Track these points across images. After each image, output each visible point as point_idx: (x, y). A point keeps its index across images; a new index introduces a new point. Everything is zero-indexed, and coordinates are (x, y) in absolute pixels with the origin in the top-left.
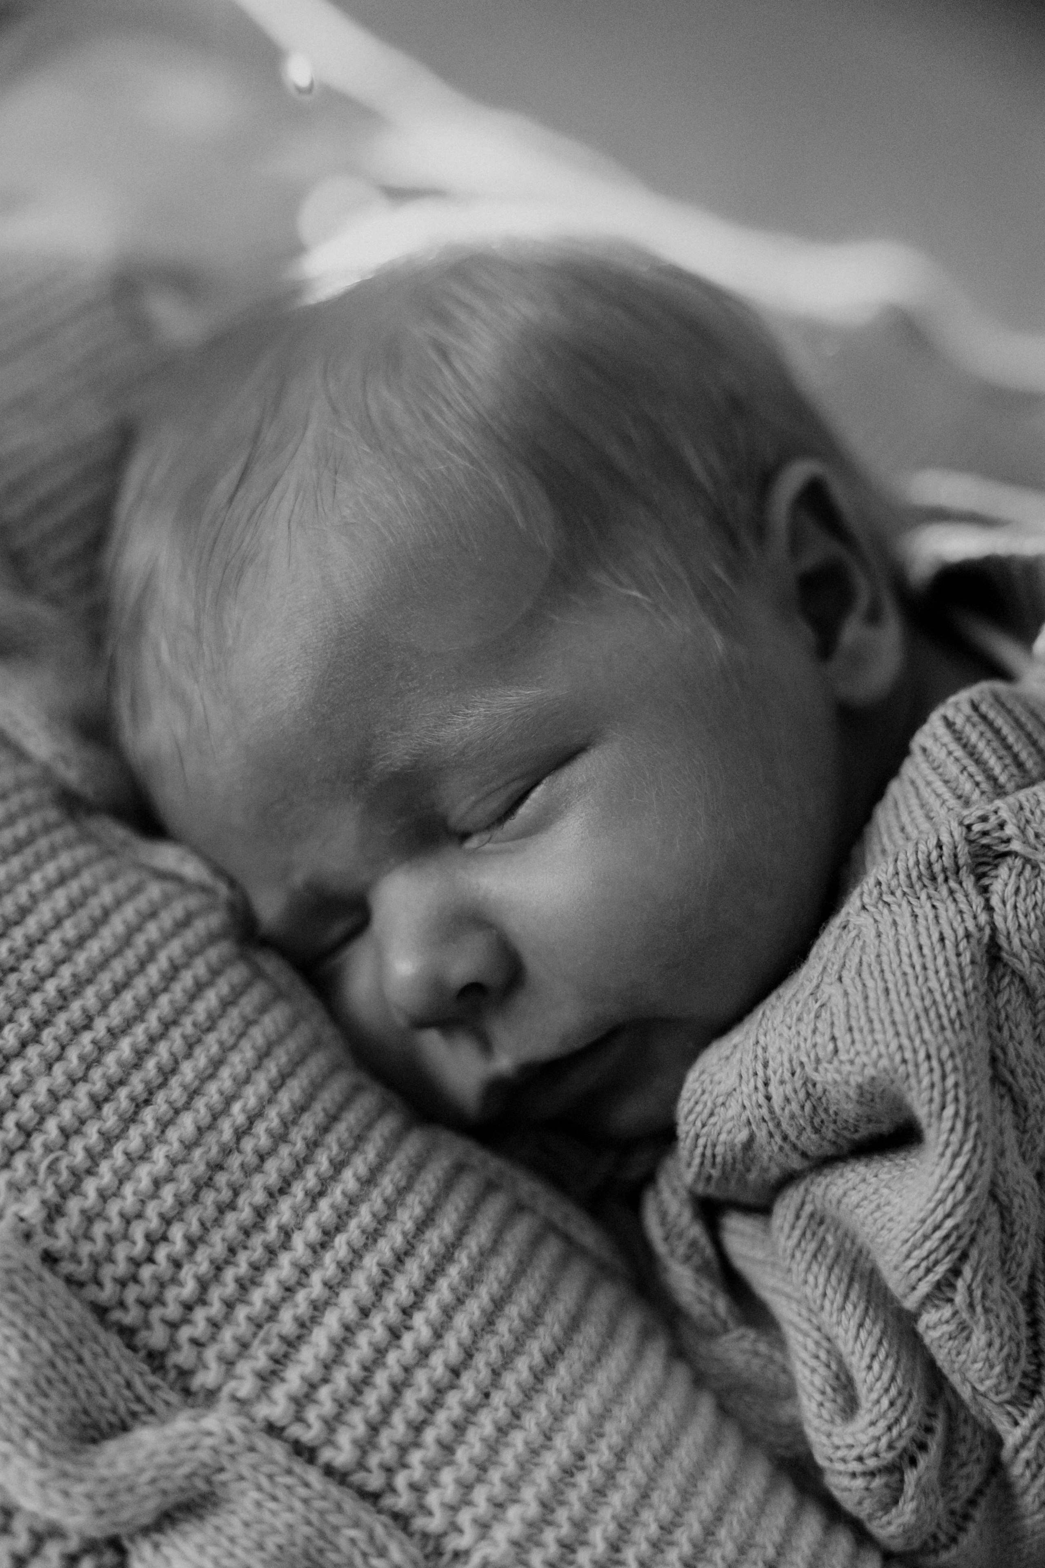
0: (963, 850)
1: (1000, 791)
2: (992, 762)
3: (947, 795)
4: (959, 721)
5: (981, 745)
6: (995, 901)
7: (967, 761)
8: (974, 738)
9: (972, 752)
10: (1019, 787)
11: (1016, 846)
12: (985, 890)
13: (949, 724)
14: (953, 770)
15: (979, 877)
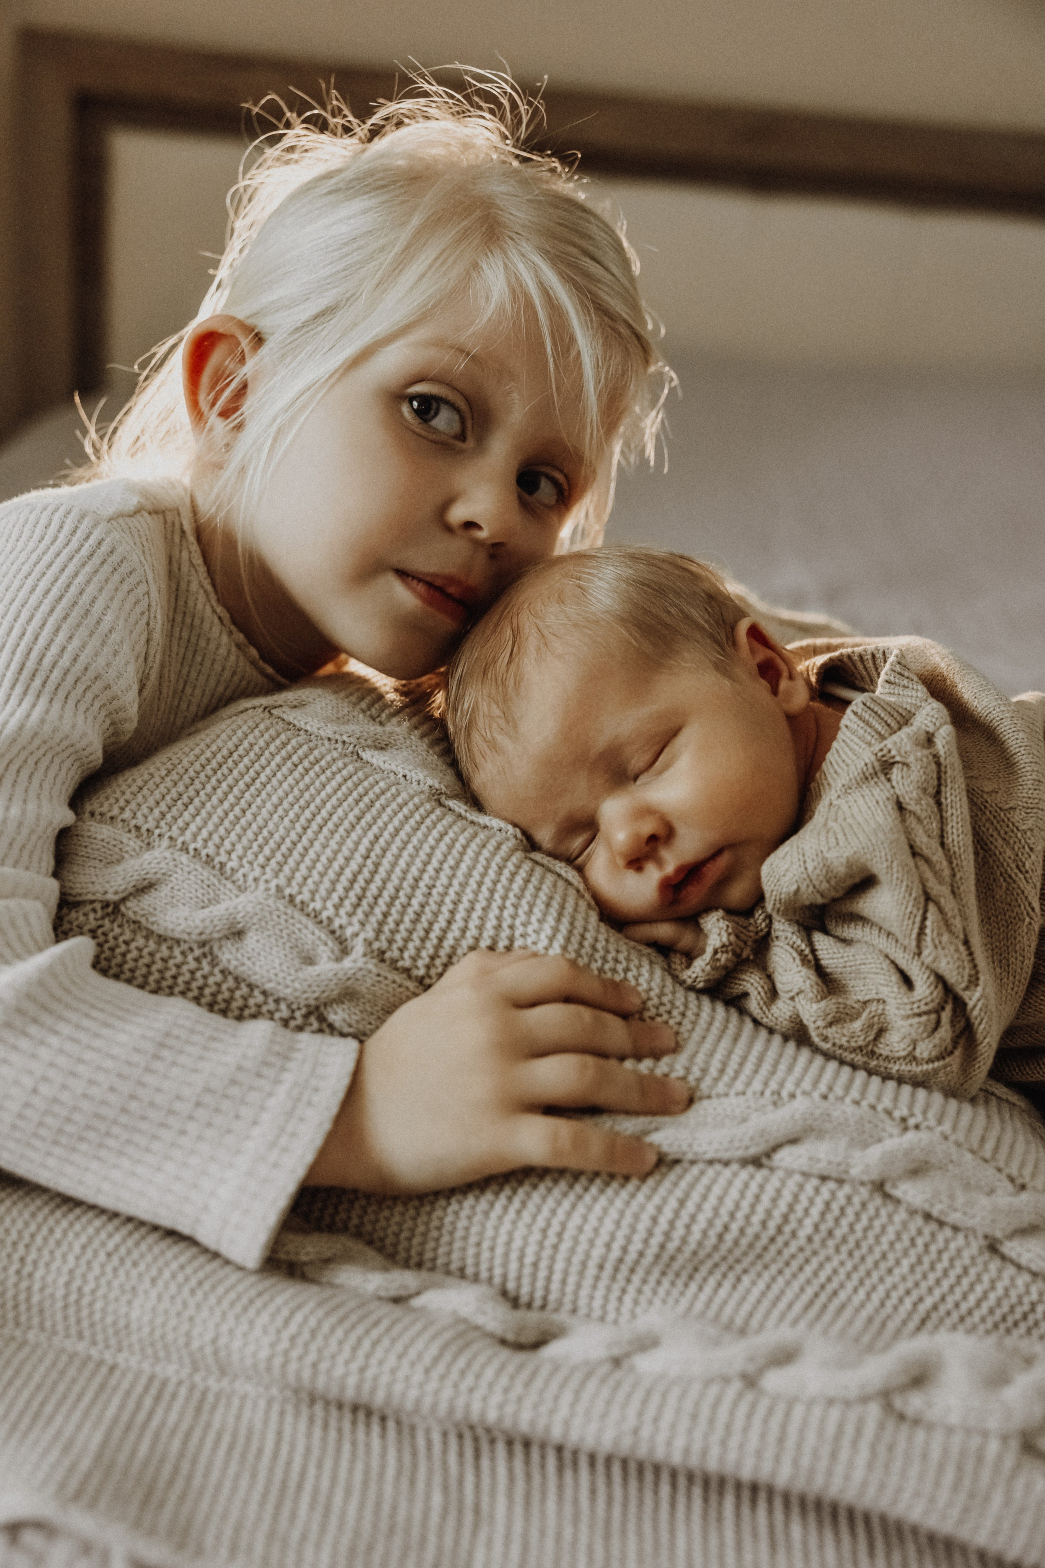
0: (877, 765)
1: (883, 738)
2: (877, 726)
3: (861, 743)
4: (859, 711)
5: (871, 719)
6: (894, 783)
7: (866, 728)
8: (867, 717)
9: (867, 723)
10: (891, 734)
11: (898, 759)
12: (889, 780)
13: (855, 713)
14: (861, 732)
15: (886, 774)
